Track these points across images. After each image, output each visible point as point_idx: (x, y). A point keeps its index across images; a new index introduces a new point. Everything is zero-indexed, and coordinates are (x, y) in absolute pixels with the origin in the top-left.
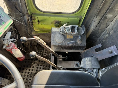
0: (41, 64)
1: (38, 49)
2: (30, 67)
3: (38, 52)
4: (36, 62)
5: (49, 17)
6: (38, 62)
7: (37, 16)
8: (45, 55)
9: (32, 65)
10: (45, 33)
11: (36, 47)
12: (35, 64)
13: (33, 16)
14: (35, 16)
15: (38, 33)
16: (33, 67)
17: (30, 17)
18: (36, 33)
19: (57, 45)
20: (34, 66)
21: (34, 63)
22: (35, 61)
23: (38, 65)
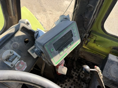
0: (75, 85)
1: (76, 65)
2: (63, 83)
3: (76, 69)
4: (70, 80)
5: (111, 41)
6: (72, 81)
7: (96, 35)
8: (82, 76)
9: (66, 82)
10: (93, 54)
11: (75, 62)
12: (69, 83)
13: (92, 33)
14: (95, 35)
15: (86, 51)
16: (66, 85)
17: (88, 34)
18: (84, 50)
19: (110, 79)
20: (68, 84)
21: (69, 81)
22: (70, 78)
23: (72, 85)
